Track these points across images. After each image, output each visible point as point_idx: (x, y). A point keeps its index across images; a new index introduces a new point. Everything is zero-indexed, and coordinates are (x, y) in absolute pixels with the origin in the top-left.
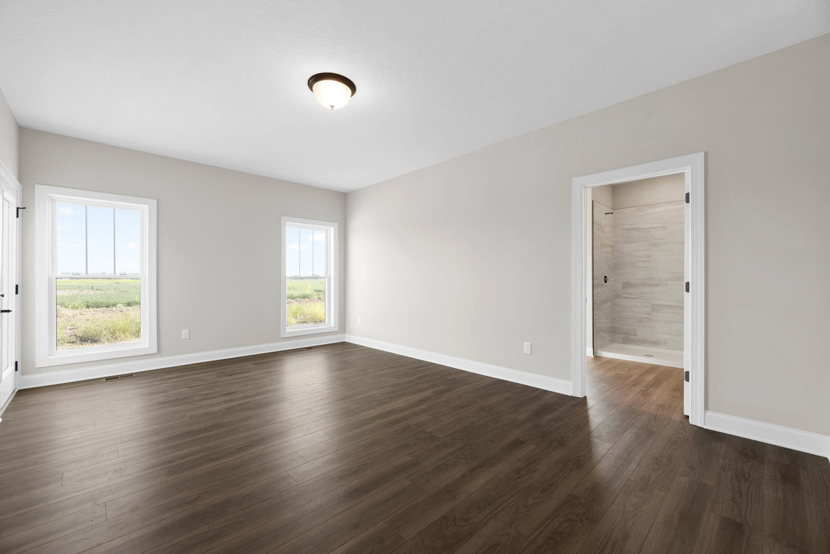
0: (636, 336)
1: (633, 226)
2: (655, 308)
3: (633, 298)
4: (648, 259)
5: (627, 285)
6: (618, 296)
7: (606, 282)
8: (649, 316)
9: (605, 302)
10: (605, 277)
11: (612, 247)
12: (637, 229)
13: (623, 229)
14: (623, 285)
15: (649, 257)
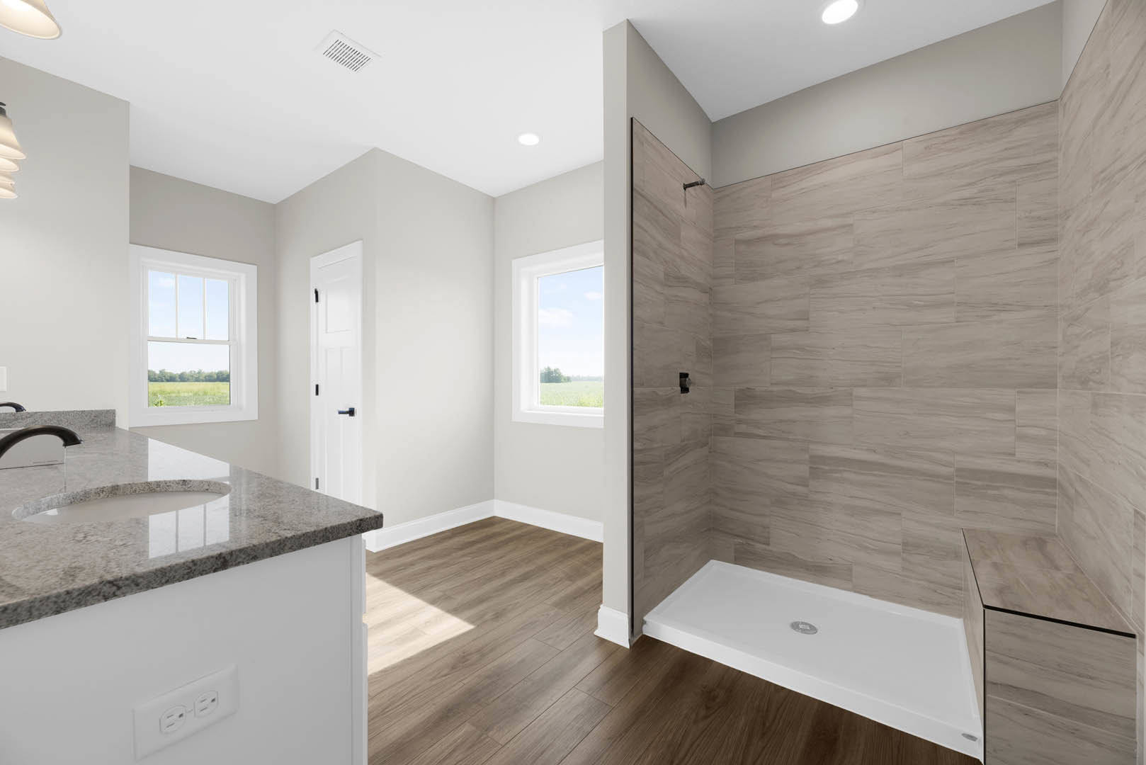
0: (768, 544)
1: (759, 233)
2: (820, 467)
3: (764, 437)
4: (799, 323)
5: (746, 398)
6: (724, 430)
7: (685, 389)
8: (800, 489)
9: (681, 450)
10: (684, 376)
11: (709, 291)
12: (772, 238)
13: (737, 242)
14: (736, 398)
15: (804, 316)
